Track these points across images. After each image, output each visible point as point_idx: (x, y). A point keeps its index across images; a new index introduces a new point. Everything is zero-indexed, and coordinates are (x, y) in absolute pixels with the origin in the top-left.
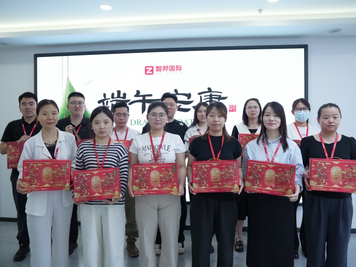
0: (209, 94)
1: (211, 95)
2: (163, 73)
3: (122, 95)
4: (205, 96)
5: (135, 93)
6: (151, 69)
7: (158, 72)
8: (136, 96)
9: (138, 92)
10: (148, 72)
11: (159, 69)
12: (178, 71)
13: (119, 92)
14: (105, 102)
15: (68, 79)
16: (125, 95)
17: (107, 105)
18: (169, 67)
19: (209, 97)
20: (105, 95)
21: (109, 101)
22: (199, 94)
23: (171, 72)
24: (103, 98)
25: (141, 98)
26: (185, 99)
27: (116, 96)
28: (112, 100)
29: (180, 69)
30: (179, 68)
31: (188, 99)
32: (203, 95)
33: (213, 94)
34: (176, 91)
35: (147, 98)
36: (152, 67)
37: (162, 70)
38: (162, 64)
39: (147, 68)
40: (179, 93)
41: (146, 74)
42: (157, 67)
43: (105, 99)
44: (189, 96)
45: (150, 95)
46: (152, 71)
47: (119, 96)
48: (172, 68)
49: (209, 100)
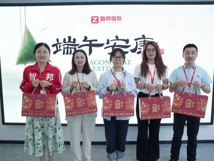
0: (143, 40)
1: (145, 41)
2: (106, 22)
3: (72, 40)
4: (140, 42)
5: (83, 38)
6: (96, 18)
7: (102, 22)
8: (83, 41)
9: (86, 38)
10: (94, 21)
11: (103, 19)
12: (118, 20)
13: (70, 38)
14: (58, 46)
15: (26, 26)
16: (74, 40)
17: (60, 48)
18: (111, 18)
19: (143, 42)
20: (58, 40)
21: (61, 45)
22: (136, 40)
23: (113, 21)
24: (57, 43)
25: (88, 43)
26: (124, 43)
27: (67, 41)
28: (64, 44)
29: (120, 20)
30: (119, 18)
31: (126, 44)
32: (138, 41)
33: (146, 40)
34: (117, 37)
35: (93, 43)
36: (98, 17)
37: (106, 20)
38: (105, 15)
39: (93, 18)
40: (119, 39)
41: (92, 23)
42: (101, 17)
43: (58, 44)
44: (127, 41)
45: (96, 40)
46: (97, 20)
47: (69, 41)
48: (114, 19)
49: (143, 44)
